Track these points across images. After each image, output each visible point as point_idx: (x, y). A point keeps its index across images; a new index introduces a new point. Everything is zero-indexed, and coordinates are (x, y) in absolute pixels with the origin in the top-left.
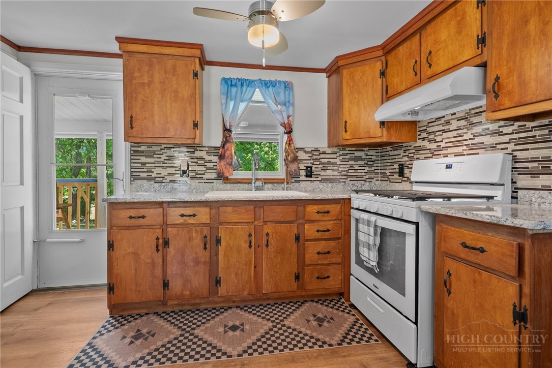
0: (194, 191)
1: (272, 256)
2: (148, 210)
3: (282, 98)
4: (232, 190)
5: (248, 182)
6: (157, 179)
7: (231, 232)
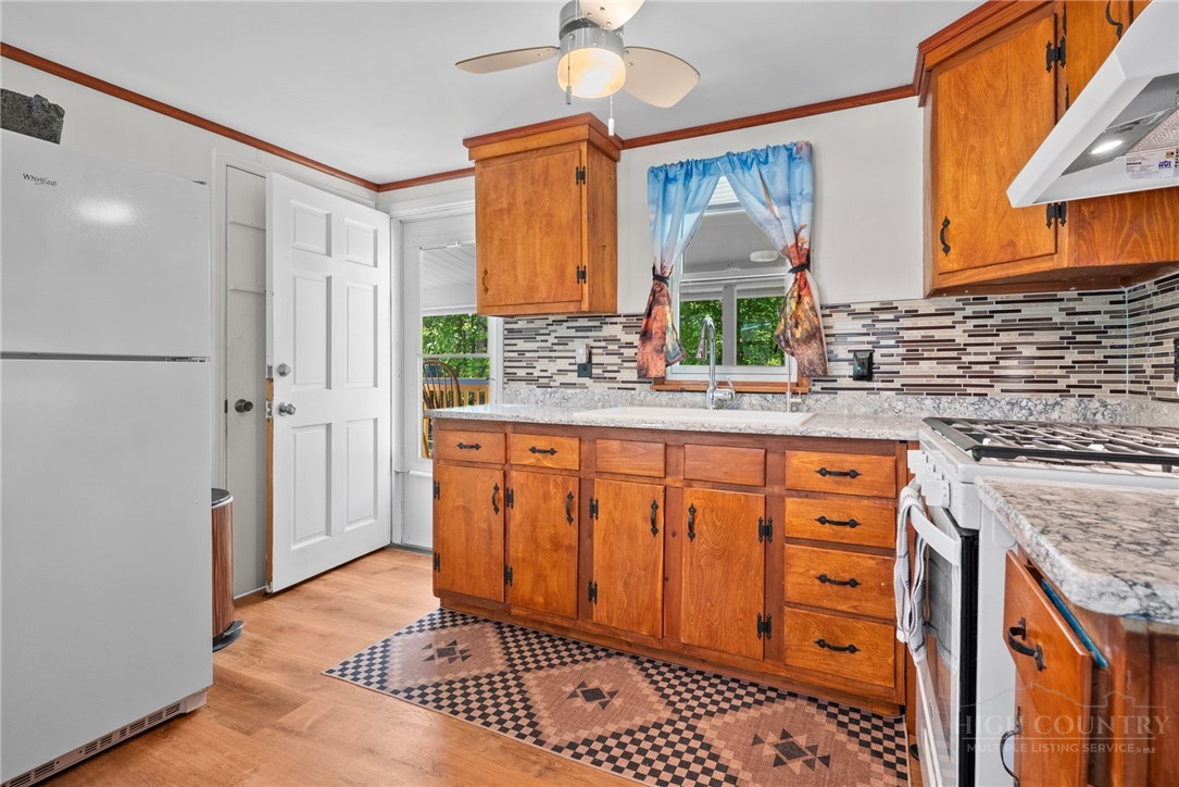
0: (600, 404)
1: (702, 562)
2: (483, 434)
3: (779, 186)
4: (672, 406)
5: (700, 389)
6: (541, 380)
7: (616, 494)
